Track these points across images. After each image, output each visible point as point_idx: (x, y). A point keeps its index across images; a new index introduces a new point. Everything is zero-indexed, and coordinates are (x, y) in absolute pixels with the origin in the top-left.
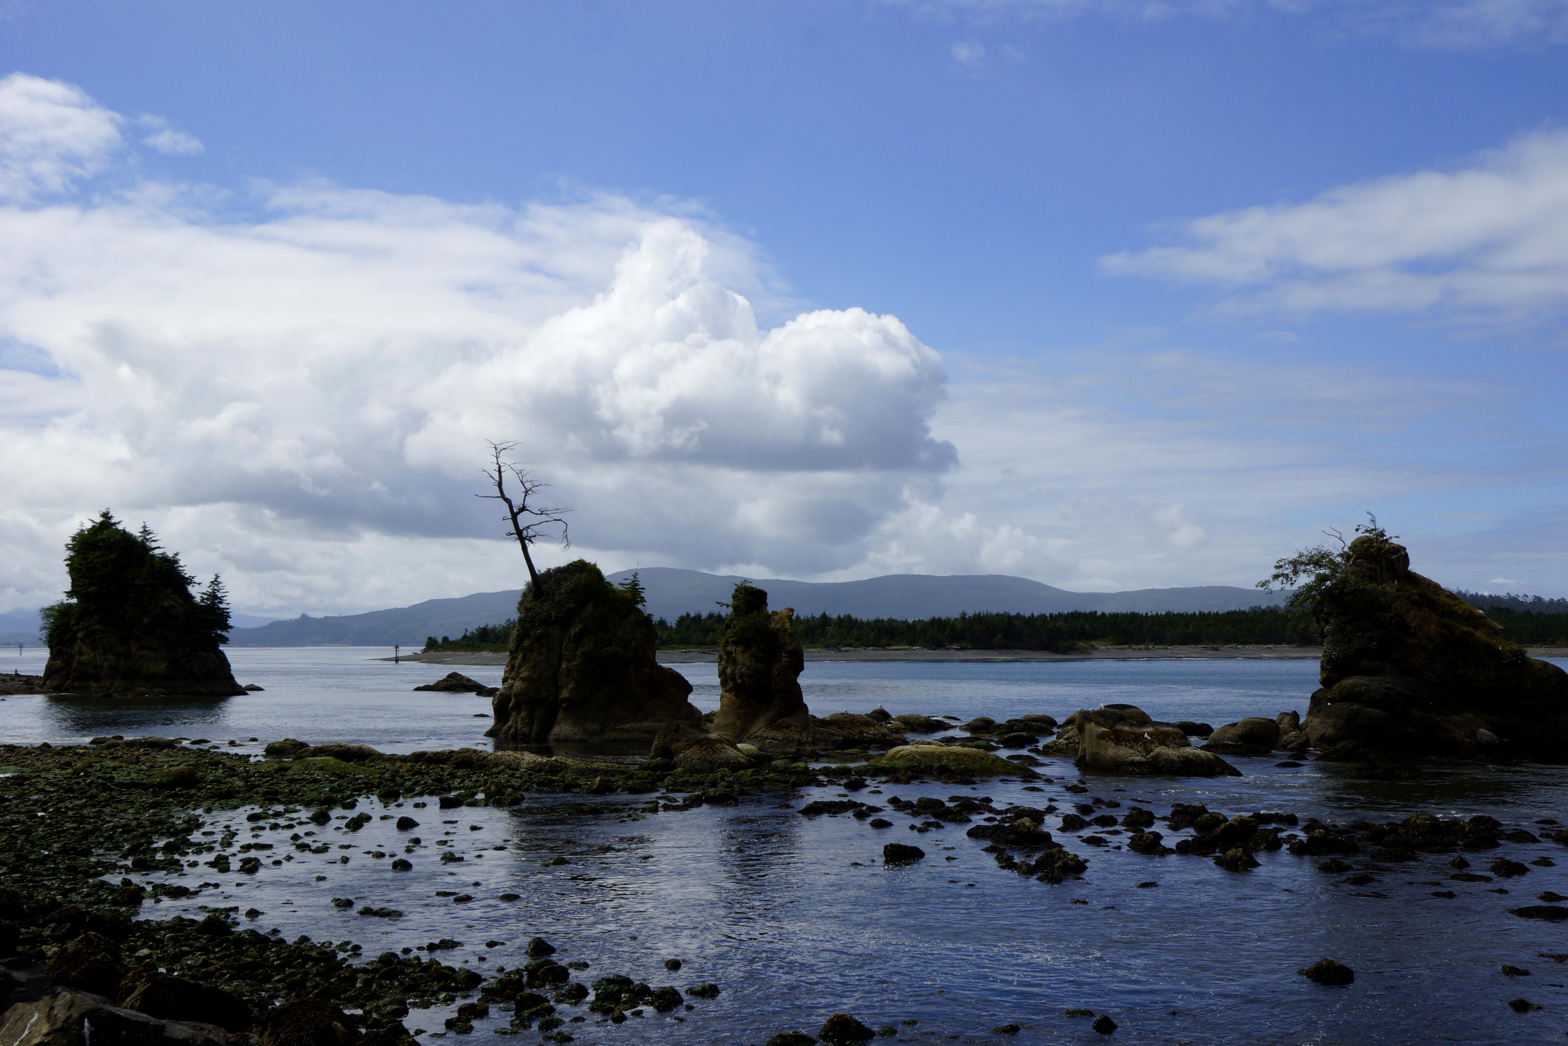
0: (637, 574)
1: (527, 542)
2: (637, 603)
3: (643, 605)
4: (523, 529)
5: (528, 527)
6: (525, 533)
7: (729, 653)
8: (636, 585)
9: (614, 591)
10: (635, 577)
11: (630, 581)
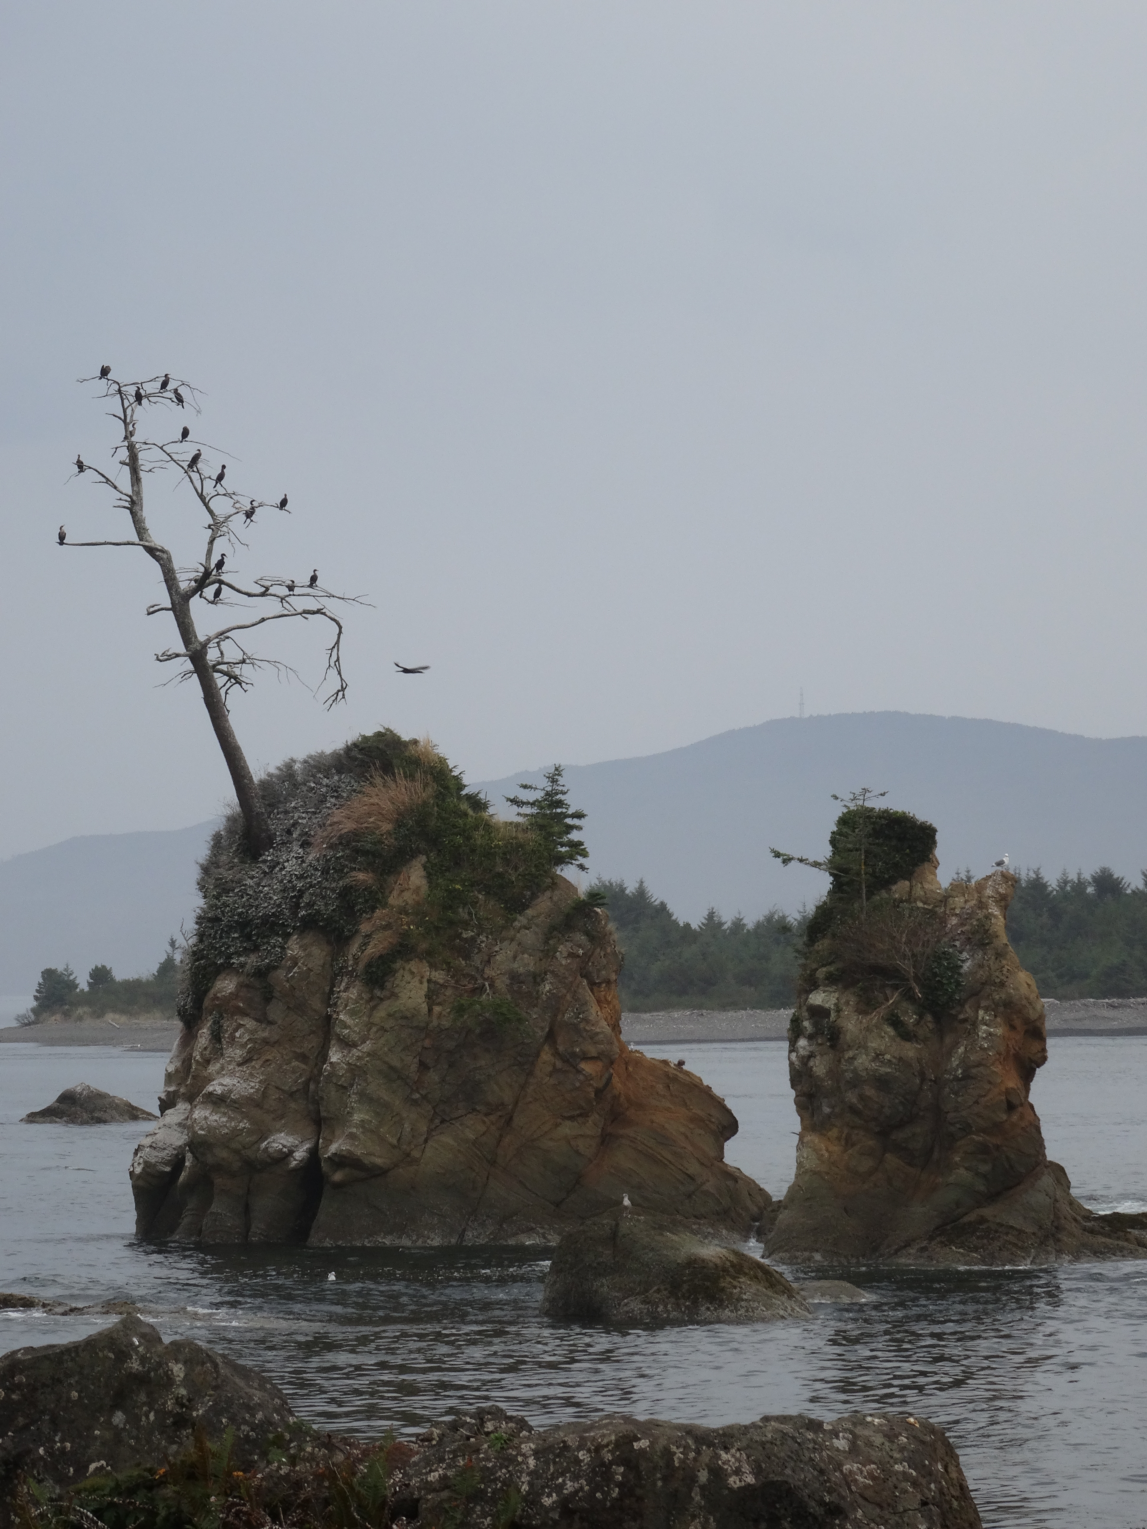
0: (558, 771)
1: (220, 680)
2: (561, 860)
3: (582, 867)
4: (209, 640)
5: (222, 635)
6: (212, 655)
7: (818, 1013)
8: (560, 804)
9: (488, 827)
10: (554, 781)
11: (538, 795)
